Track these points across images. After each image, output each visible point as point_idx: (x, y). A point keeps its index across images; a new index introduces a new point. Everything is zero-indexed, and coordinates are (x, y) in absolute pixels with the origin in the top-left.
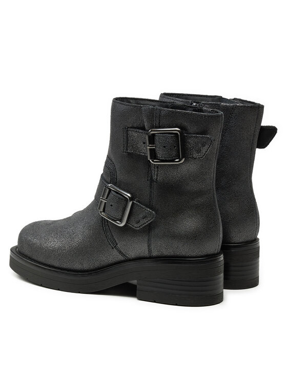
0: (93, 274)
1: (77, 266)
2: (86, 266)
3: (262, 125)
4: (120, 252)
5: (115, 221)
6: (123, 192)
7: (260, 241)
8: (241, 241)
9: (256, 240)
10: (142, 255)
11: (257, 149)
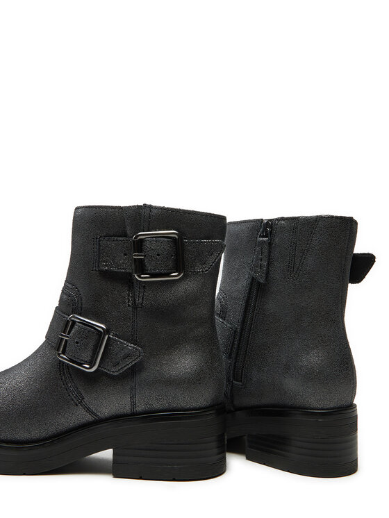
0: (46, 445)
1: (22, 435)
2: (35, 433)
3: (354, 252)
4: (88, 410)
5: (80, 364)
6: (94, 323)
7: (358, 408)
8: (331, 406)
9: (351, 407)
10: (121, 411)
11: (350, 285)
